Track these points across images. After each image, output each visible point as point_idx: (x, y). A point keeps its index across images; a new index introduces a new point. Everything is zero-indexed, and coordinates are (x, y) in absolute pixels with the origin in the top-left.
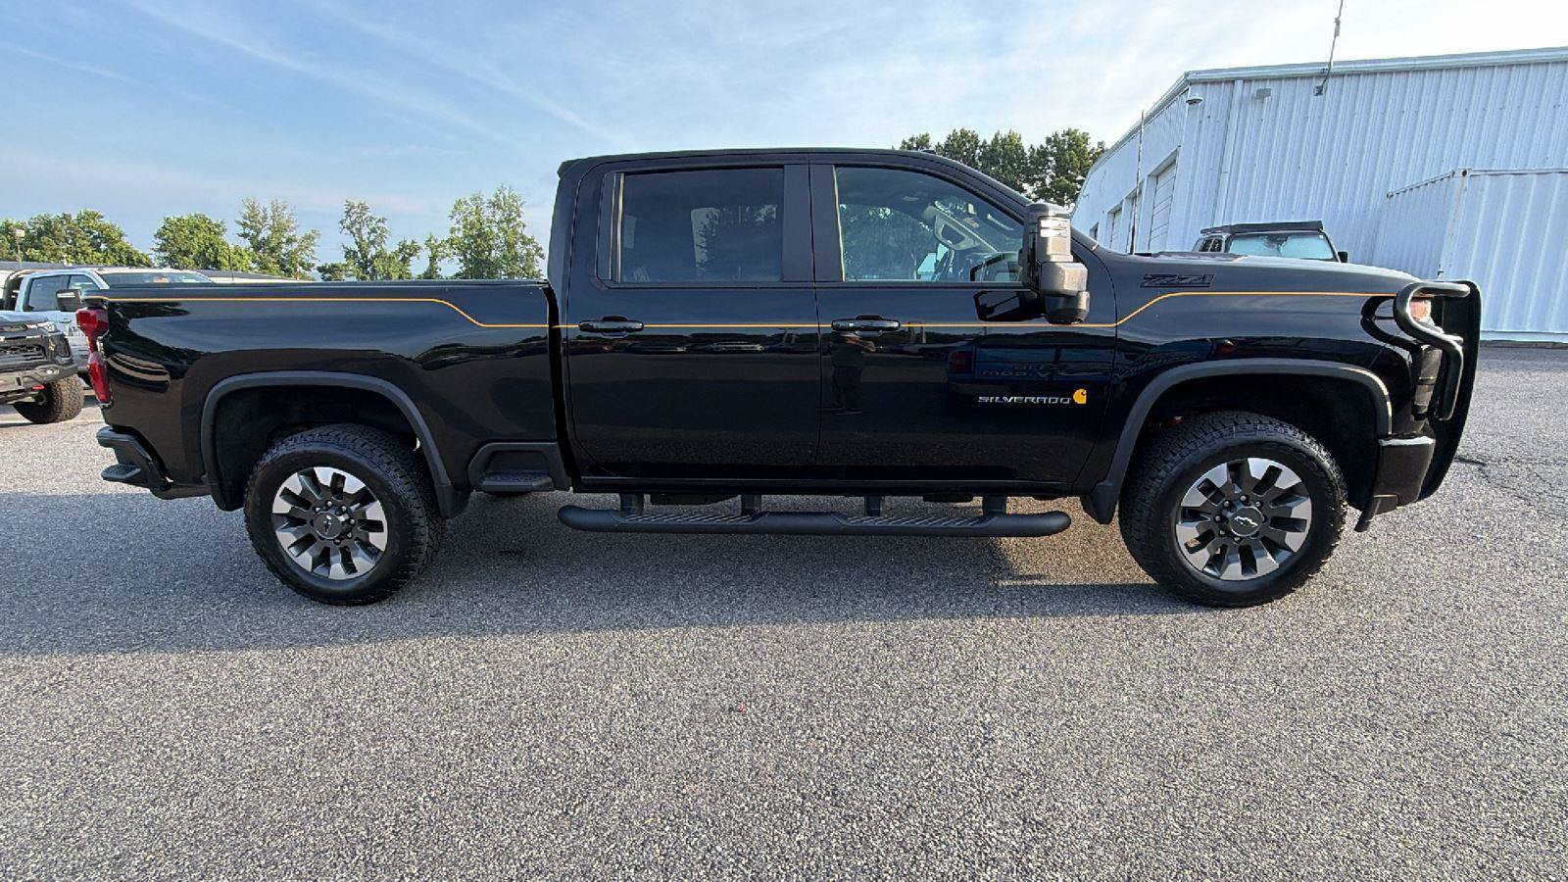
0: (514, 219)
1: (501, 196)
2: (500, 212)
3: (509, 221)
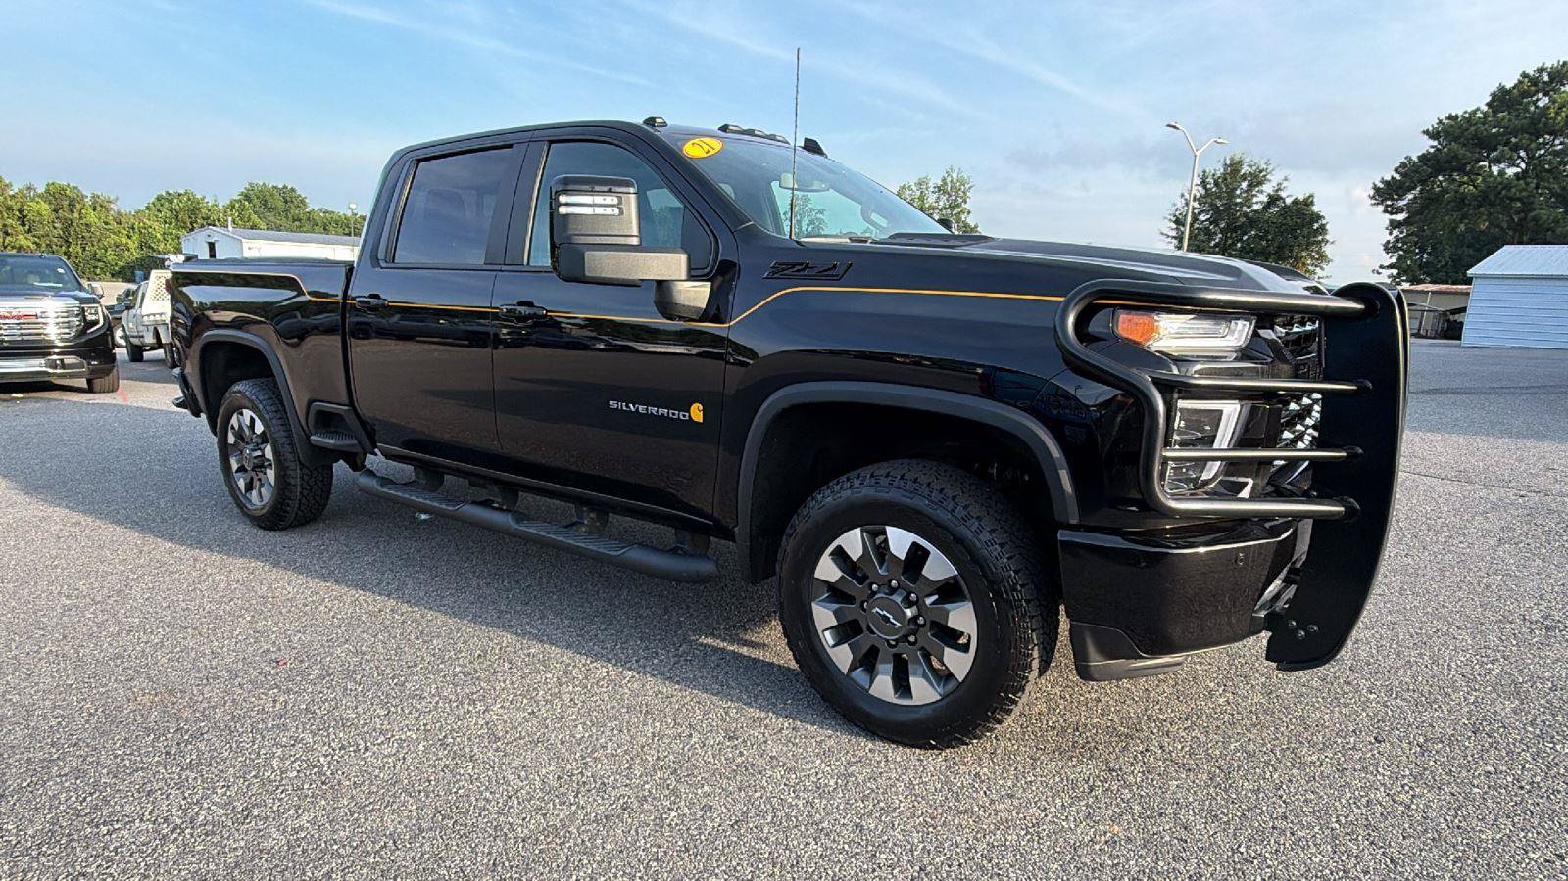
0: (959, 206)
1: (949, 179)
2: (944, 198)
3: (952, 207)
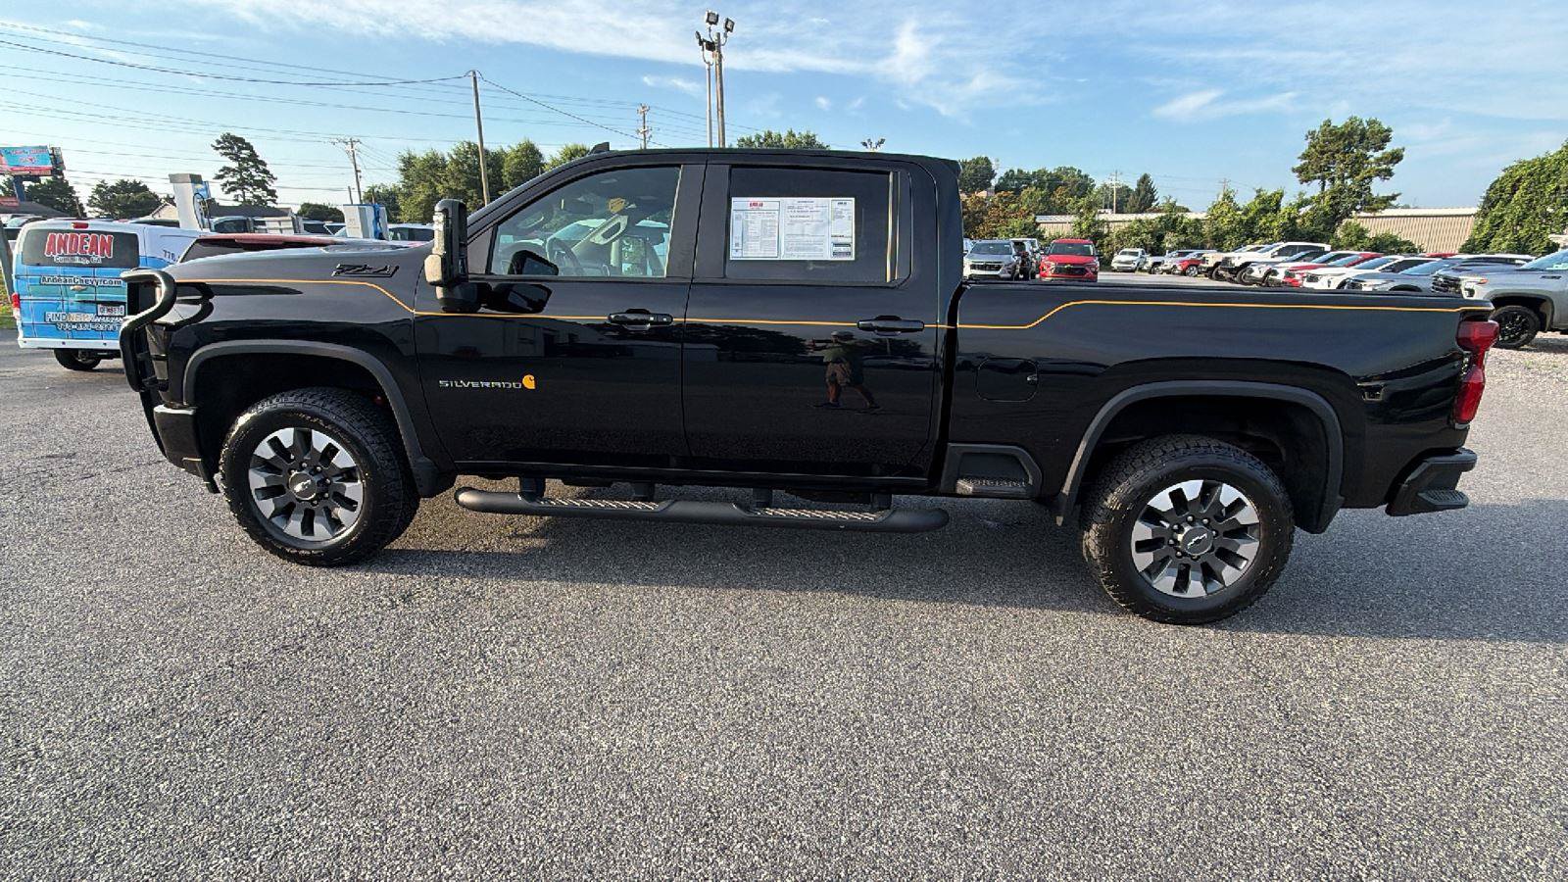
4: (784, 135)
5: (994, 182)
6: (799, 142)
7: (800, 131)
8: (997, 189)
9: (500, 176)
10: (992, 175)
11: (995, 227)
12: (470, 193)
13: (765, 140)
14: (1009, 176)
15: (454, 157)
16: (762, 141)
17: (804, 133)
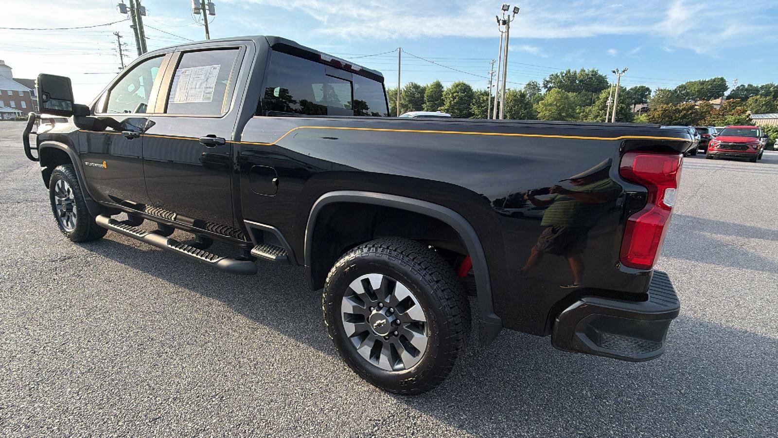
4: (578, 71)
5: (727, 93)
6: (588, 75)
7: (588, 69)
8: (728, 98)
9: (423, 98)
10: (726, 89)
11: (714, 121)
12: (409, 106)
13: (566, 75)
14: (741, 89)
15: (405, 89)
16: (564, 75)
17: (591, 69)
